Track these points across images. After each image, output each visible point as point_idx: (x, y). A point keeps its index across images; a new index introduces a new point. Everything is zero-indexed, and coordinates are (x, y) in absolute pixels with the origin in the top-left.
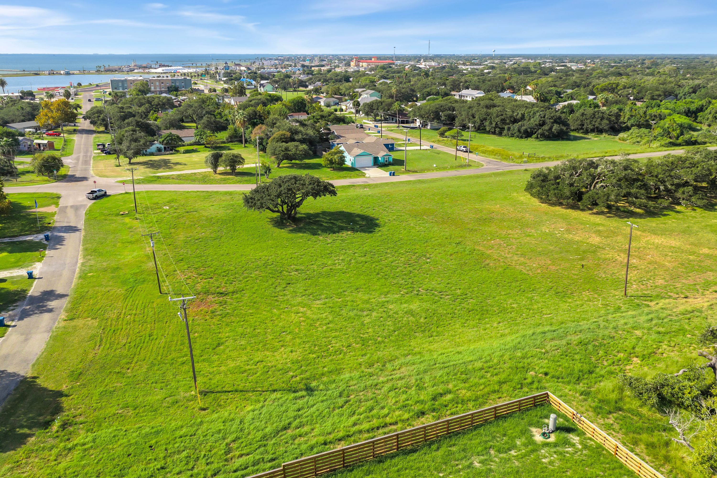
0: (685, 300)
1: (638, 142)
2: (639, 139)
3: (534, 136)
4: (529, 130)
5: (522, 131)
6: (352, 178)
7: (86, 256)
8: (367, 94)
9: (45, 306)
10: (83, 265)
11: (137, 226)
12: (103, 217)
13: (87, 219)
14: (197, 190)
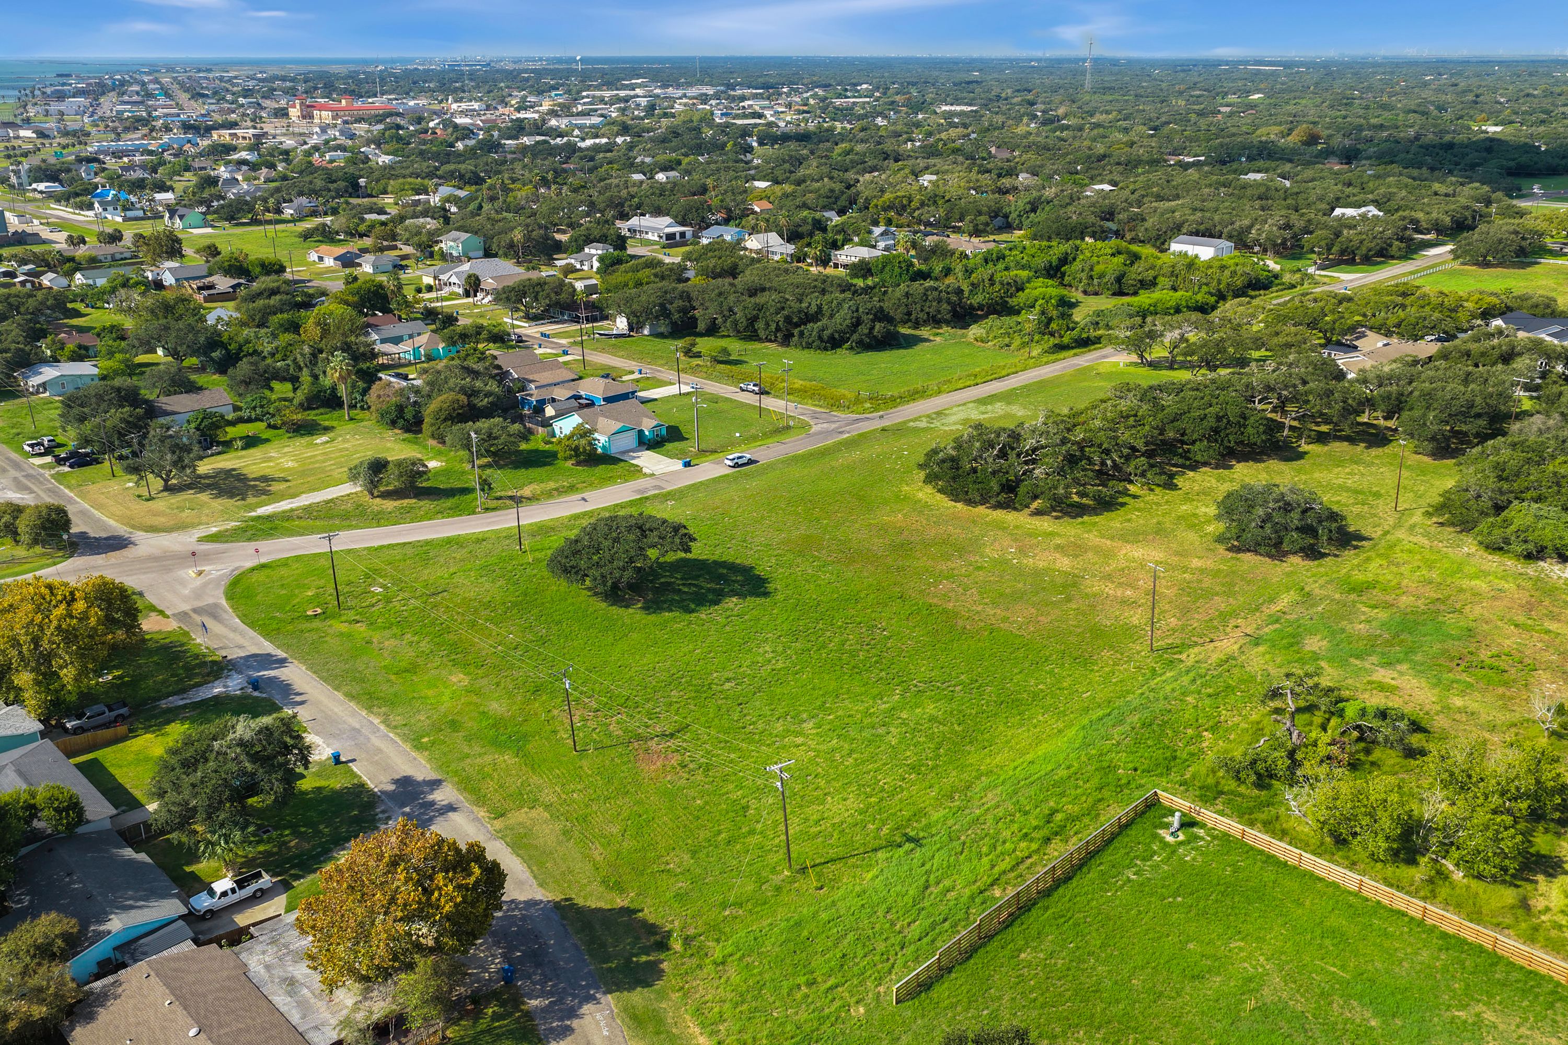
0: (1212, 645)
1: (1007, 346)
2: (1007, 340)
3: (847, 345)
4: (837, 336)
5: (825, 337)
6: (626, 481)
7: (369, 709)
8: (454, 240)
9: (433, 803)
10: (388, 726)
11: (376, 637)
12: (290, 627)
13: (267, 635)
14: (386, 543)
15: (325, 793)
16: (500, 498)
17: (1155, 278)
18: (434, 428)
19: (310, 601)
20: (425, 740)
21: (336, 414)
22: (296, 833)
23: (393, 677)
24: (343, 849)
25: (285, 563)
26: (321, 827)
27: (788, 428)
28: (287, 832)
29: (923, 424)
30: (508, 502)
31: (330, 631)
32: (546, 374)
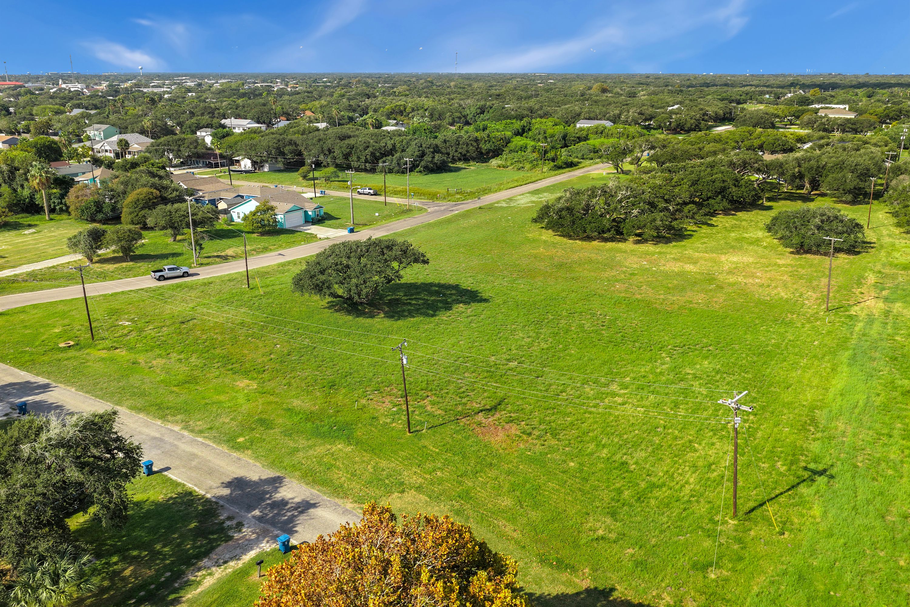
1: (523, 168)
2: (521, 165)
6: (308, 243)
7: (163, 418)
8: (97, 130)
9: (283, 503)
10: (192, 431)
11: (141, 358)
12: (46, 358)
13: (21, 366)
14: (120, 290)
15: (146, 507)
16: (209, 257)
17: (587, 135)
18: (133, 215)
19: (59, 336)
20: (241, 440)
21: (37, 217)
22: (127, 559)
23: (175, 389)
24: (199, 569)
25: (23, 310)
26: (158, 547)
27: (410, 210)
28: (115, 559)
29: (504, 205)
30: (217, 259)
31: (88, 358)
32: (208, 186)
